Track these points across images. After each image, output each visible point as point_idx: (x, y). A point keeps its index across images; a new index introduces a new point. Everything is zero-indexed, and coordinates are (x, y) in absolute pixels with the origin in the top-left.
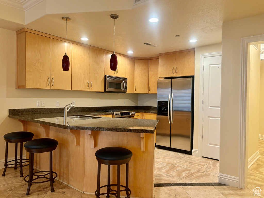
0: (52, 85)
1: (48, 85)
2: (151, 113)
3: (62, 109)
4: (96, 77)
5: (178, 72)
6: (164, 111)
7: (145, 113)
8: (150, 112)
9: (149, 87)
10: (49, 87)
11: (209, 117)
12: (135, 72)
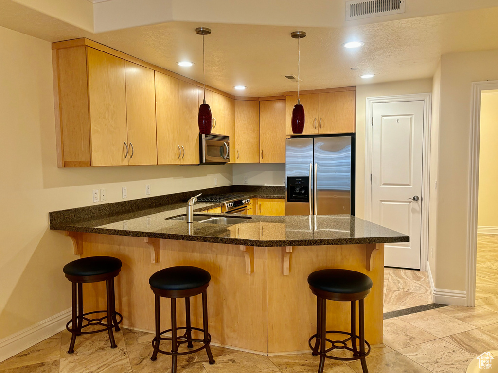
0: (130, 157)
1: (124, 157)
2: (274, 198)
3: (132, 202)
4: (188, 136)
5: (324, 126)
6: (300, 193)
7: (259, 199)
8: (271, 196)
9: (261, 152)
10: (125, 163)
11: (382, 201)
12: (236, 125)
